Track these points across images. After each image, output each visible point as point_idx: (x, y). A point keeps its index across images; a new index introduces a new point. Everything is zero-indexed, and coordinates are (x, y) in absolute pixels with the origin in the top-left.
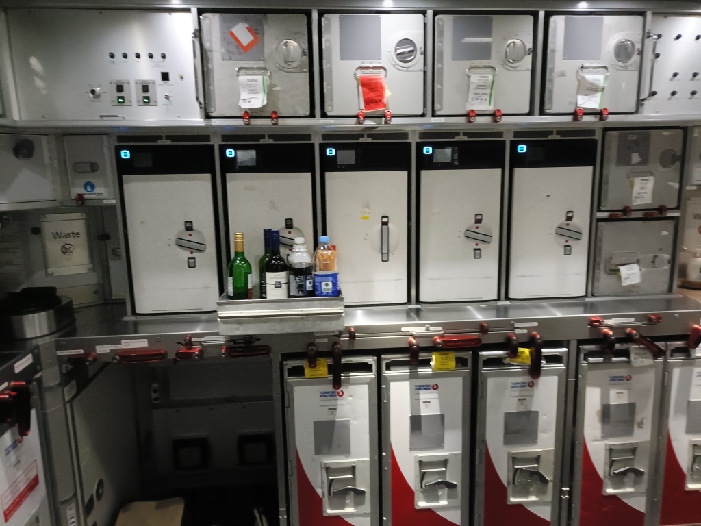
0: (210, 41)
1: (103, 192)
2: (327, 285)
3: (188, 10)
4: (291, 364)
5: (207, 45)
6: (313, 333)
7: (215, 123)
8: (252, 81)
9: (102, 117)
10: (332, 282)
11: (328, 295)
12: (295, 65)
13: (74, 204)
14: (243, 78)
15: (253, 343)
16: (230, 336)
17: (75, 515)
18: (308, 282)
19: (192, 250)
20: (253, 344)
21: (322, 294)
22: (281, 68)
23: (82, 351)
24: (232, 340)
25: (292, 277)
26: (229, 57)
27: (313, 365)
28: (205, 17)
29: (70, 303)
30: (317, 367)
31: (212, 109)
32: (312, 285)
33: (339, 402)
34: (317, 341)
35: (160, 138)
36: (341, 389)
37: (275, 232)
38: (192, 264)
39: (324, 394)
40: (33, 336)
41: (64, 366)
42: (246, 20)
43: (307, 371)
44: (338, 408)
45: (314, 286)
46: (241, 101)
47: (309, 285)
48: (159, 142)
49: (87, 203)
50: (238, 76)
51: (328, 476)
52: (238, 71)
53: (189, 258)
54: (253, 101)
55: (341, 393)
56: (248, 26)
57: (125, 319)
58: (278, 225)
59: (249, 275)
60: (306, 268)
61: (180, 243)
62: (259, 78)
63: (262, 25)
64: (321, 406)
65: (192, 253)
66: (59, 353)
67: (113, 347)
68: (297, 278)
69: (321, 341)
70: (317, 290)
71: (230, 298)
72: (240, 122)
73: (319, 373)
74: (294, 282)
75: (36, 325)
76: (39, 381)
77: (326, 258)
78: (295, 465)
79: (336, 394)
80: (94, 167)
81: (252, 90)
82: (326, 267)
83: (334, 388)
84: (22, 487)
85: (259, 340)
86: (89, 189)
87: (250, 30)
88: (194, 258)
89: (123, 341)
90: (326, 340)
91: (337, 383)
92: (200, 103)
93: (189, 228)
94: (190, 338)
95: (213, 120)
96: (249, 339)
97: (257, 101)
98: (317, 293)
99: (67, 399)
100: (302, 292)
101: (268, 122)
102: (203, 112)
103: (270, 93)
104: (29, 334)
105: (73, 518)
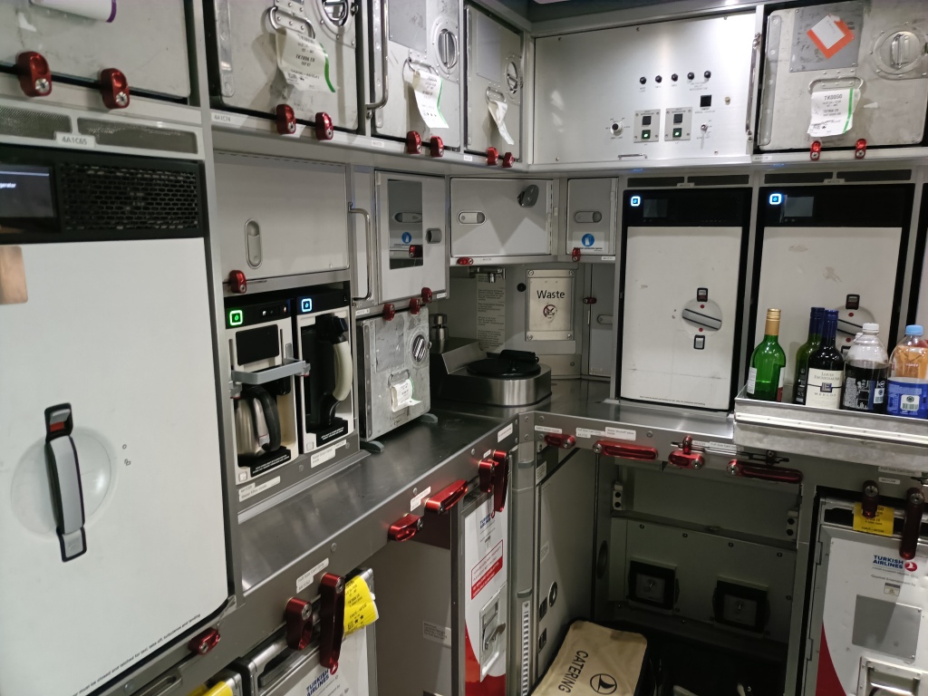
0: (777, 48)
1: (603, 247)
2: (910, 399)
3: (752, 10)
4: (832, 504)
5: (770, 53)
6: (877, 467)
7: (767, 158)
8: (834, 97)
9: (620, 156)
10: (921, 396)
11: (909, 414)
12: (908, 68)
13: (570, 259)
14: (819, 95)
15: (778, 462)
16: (745, 447)
17: (529, 614)
18: (877, 391)
19: (702, 327)
20: (776, 465)
21: (899, 412)
22: (883, 74)
23: (560, 431)
24: (747, 454)
25: (851, 381)
26: (802, 66)
27: (870, 512)
28: (774, 17)
29: (549, 374)
30: (876, 518)
31: (766, 140)
32: (883, 395)
33: (906, 579)
34: (880, 479)
35: (681, 180)
36: (913, 560)
37: (832, 313)
38: (699, 344)
39: (880, 561)
40: (510, 404)
41: (539, 444)
42: (836, 12)
43: (858, 520)
44: (903, 587)
45: (886, 398)
46: (811, 127)
47: (878, 396)
48: (679, 186)
49: (583, 260)
50: (811, 92)
51: (869, 681)
52: (812, 86)
53: (697, 336)
54: (829, 126)
55: (911, 566)
56: (838, 19)
57: (607, 401)
58: (834, 302)
59: (782, 369)
60: (876, 371)
61: (688, 316)
62: (846, 93)
63: (861, 16)
64: (873, 576)
65: (701, 330)
66: (537, 428)
67: (595, 433)
68: (859, 383)
69: (889, 481)
70: (891, 405)
71: (749, 396)
72: (805, 157)
73: (878, 527)
74: (853, 388)
75: (515, 393)
76: (515, 454)
77: (911, 358)
78: (817, 646)
79: (904, 566)
80: (597, 217)
81: (830, 111)
82: (912, 372)
83: (902, 555)
84: (489, 565)
85: (787, 460)
86: (587, 243)
87: (840, 24)
88: (703, 337)
89: (607, 428)
90: (898, 482)
91: (908, 550)
92: (750, 134)
93: (702, 297)
94: (691, 440)
95: (764, 156)
96: (771, 457)
97: (838, 126)
98: (890, 409)
99: (537, 482)
100: (865, 403)
101: (849, 155)
102: (752, 144)
103: (859, 113)
104: (507, 402)
105: (527, 616)
